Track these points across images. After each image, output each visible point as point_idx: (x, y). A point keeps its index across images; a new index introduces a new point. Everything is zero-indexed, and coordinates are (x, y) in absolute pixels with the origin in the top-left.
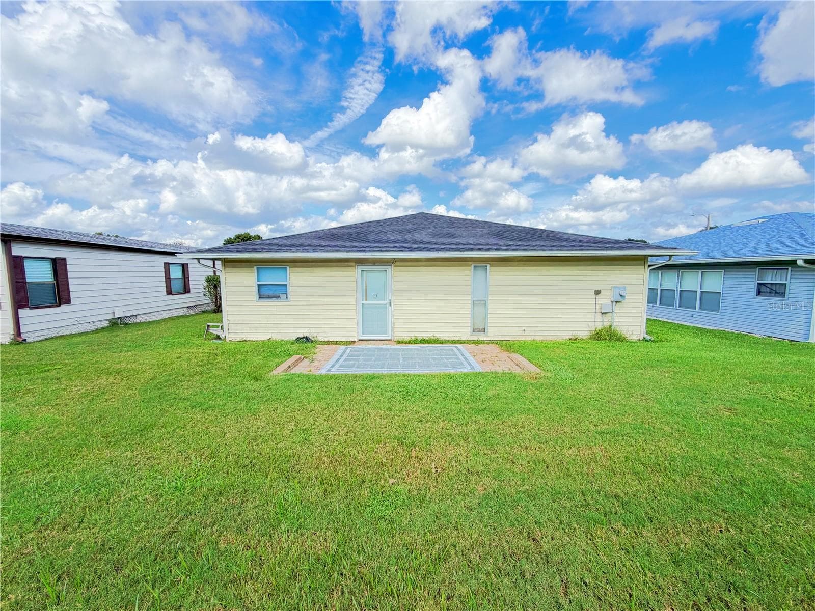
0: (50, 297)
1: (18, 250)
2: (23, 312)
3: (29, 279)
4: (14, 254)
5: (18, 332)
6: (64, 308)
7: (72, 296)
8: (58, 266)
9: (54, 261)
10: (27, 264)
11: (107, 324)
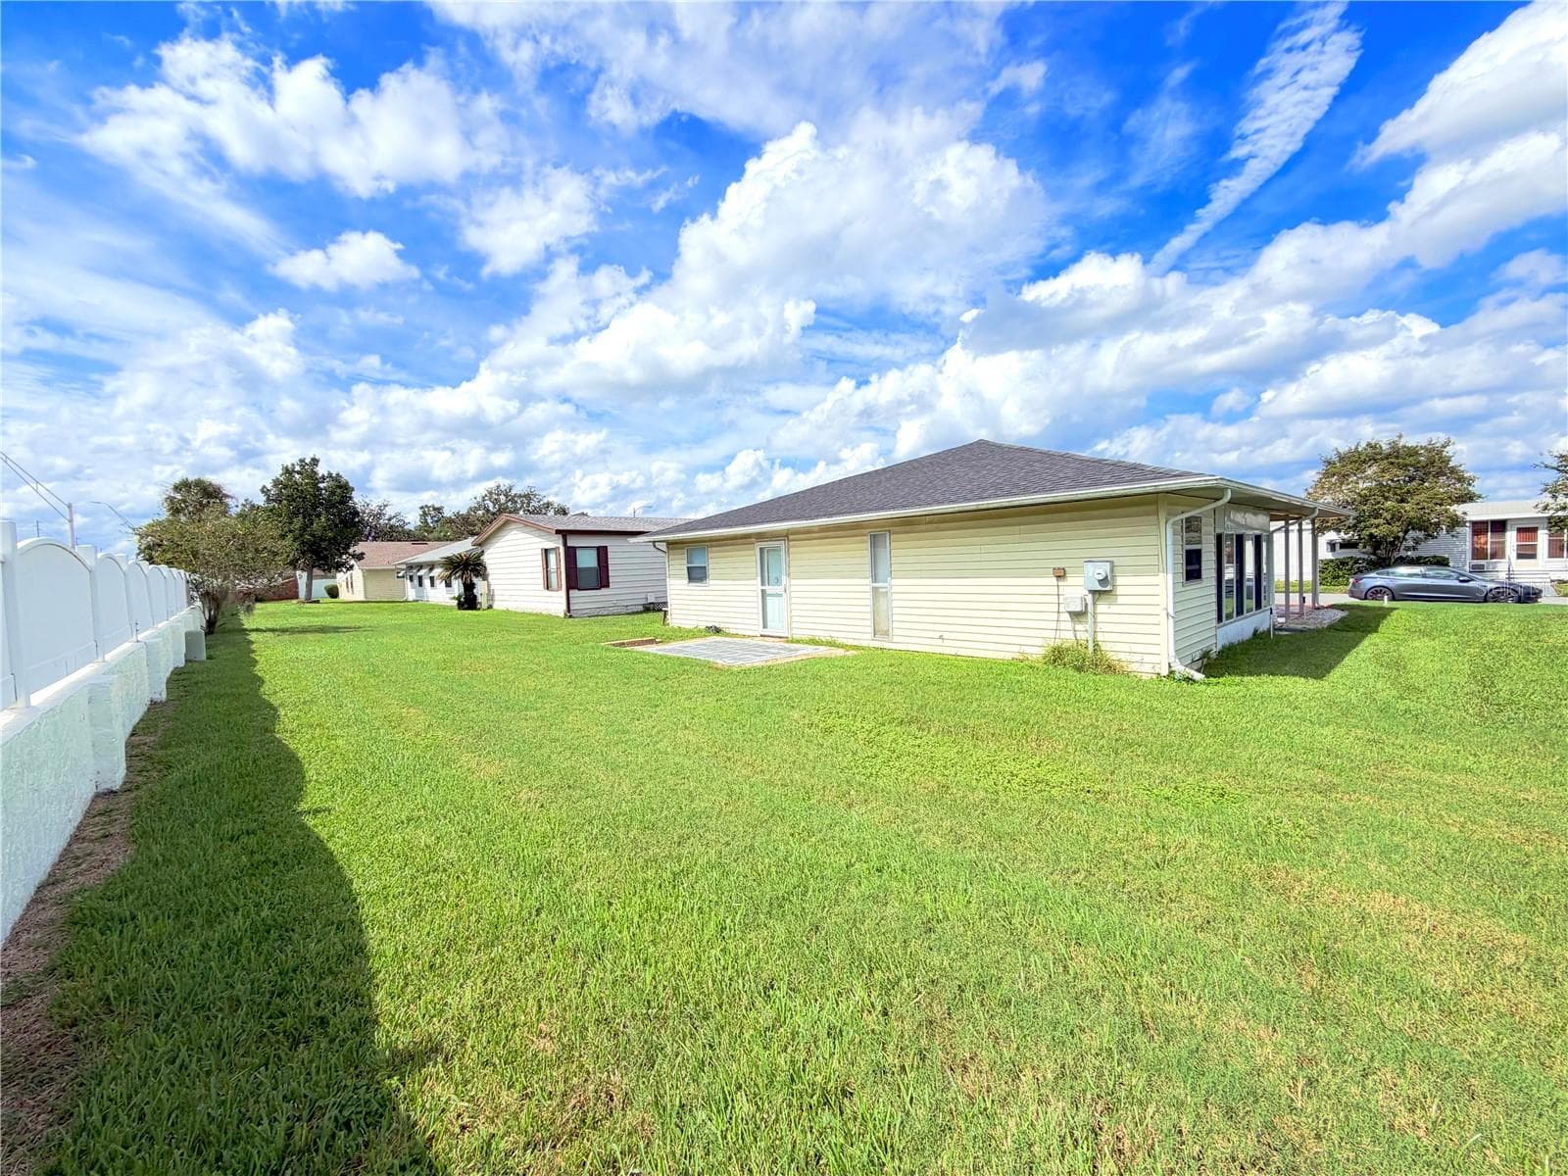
0: (594, 580)
1: (572, 542)
2: (574, 593)
3: (579, 565)
4: (569, 545)
5: (569, 610)
6: (604, 591)
7: (611, 580)
8: (602, 552)
9: (598, 548)
10: (579, 553)
11: (641, 608)
